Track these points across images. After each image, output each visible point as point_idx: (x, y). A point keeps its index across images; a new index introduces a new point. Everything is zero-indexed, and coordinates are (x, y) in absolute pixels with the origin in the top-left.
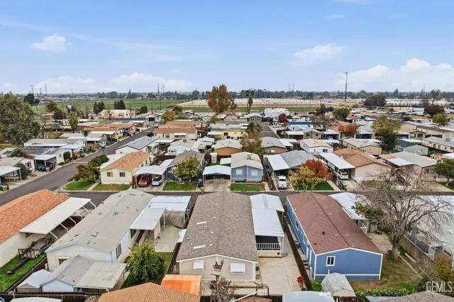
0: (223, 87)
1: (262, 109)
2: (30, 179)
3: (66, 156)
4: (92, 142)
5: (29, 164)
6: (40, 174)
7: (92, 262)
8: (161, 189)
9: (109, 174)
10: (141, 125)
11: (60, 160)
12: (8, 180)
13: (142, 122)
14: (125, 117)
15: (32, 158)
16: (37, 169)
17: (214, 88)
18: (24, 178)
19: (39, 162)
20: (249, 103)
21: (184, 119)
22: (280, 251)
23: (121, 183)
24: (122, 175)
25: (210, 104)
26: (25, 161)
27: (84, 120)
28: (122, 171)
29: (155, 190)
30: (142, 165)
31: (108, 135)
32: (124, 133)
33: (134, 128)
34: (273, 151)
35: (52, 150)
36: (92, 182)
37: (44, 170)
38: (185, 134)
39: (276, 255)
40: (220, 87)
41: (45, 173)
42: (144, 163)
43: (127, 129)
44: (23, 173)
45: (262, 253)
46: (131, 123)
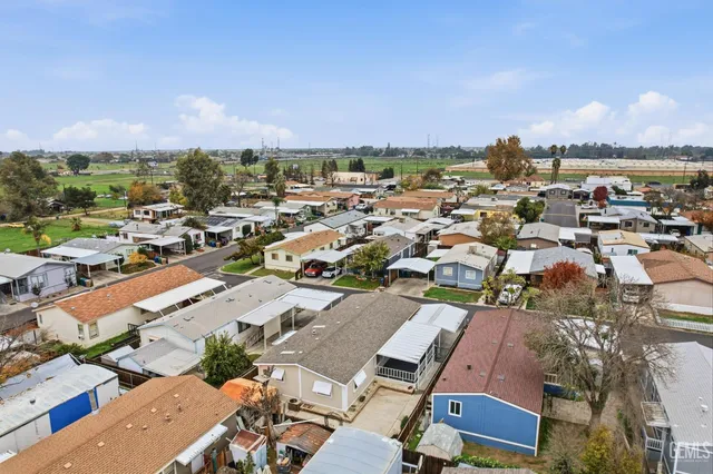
0: (514, 140)
1: (582, 176)
2: (195, 254)
3: (246, 230)
4: (288, 215)
5: (197, 236)
6: (209, 250)
7: (174, 347)
8: (330, 284)
9: (274, 256)
10: (370, 195)
11: (237, 234)
12: (173, 253)
13: (372, 190)
14: (359, 182)
15: (203, 228)
16: (207, 243)
17: (500, 140)
18: (188, 252)
19: (210, 235)
20: (554, 165)
21: (434, 188)
22: (414, 385)
23: (287, 270)
24: (289, 258)
25: (491, 167)
26: (193, 232)
27: (301, 185)
28: (289, 254)
29: (323, 283)
30: (323, 249)
31: (313, 207)
32: (339, 206)
33: (356, 199)
34: (533, 246)
35: (230, 220)
36: (257, 264)
37: (215, 246)
38: (417, 211)
39: (406, 389)
40: (510, 140)
41: (215, 249)
42: (327, 246)
43: (345, 200)
44: (189, 246)
45: (388, 382)
46: (355, 191)
